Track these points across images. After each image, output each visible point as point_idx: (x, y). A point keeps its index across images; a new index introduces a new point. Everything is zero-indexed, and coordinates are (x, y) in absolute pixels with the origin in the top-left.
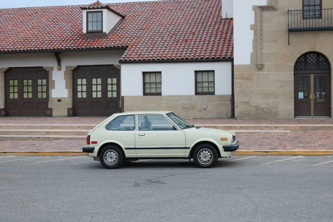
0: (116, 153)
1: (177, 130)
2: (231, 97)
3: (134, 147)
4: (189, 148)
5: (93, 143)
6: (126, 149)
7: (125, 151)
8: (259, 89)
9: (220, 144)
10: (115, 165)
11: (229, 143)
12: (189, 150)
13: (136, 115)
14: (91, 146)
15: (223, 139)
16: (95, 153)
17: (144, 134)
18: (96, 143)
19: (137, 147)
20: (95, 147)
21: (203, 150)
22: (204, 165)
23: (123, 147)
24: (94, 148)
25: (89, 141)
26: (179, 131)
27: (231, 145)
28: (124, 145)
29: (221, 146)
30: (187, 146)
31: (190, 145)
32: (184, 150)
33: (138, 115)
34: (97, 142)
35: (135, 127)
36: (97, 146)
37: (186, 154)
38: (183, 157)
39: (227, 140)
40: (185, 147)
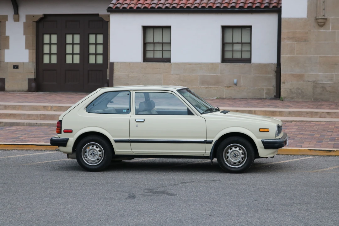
0: (100, 148)
1: (193, 115)
2: (276, 66)
3: (127, 139)
4: (210, 143)
5: (66, 131)
6: (116, 141)
7: (114, 144)
8: (318, 56)
9: (258, 138)
10: (98, 166)
11: (272, 135)
12: (210, 146)
13: (132, 92)
14: (63, 136)
15: (262, 130)
16: (69, 148)
17: (143, 120)
18: (70, 131)
19: (132, 139)
20: (69, 138)
21: (233, 146)
22: (233, 169)
23: (112, 139)
24: (68, 140)
25: (61, 129)
26: (196, 116)
27: (275, 139)
28: (113, 136)
29: (260, 140)
30: (208, 140)
31: (213, 138)
32: (204, 145)
33: (134, 92)
34: (72, 130)
35: (130, 109)
36: (73, 136)
37: (206, 152)
38: (202, 155)
39: (269, 131)
40: (205, 140)
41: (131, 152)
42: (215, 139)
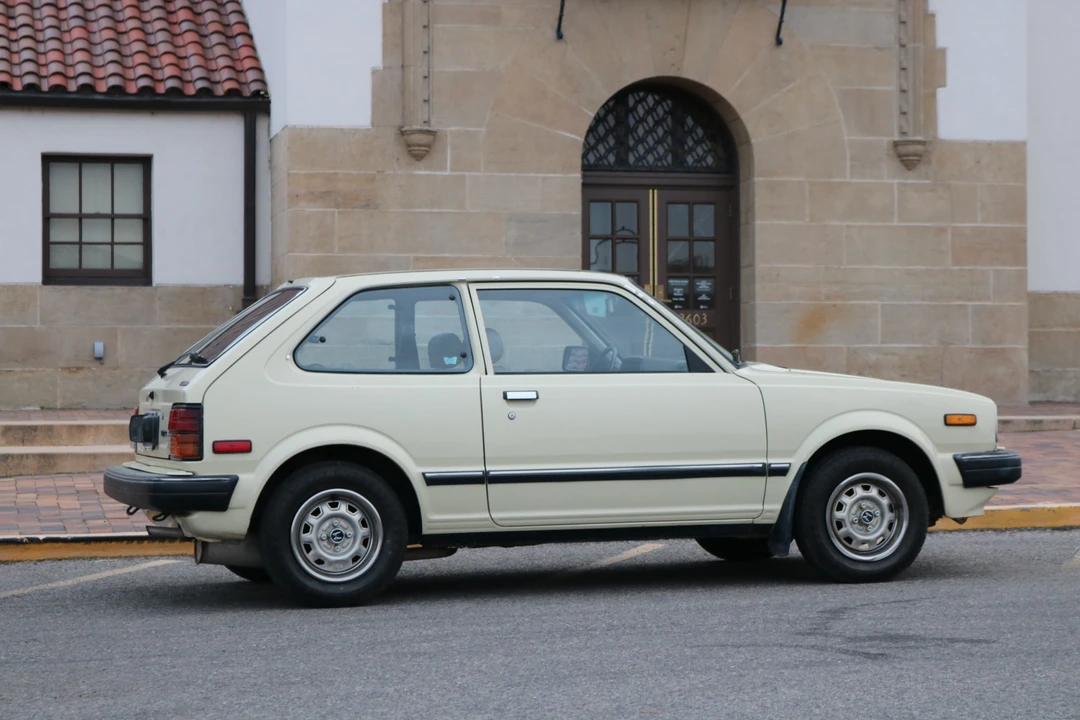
1: (709, 370)
3: (476, 469)
4: (782, 472)
5: (222, 448)
6: (431, 481)
7: (423, 492)
8: (412, 255)
9: (942, 448)
10: (361, 585)
11: (983, 440)
12: (782, 486)
13: (463, 288)
14: (211, 466)
15: (955, 420)
16: (236, 519)
17: (533, 395)
18: (244, 447)
19: (495, 469)
20: (241, 477)
22: (862, 568)
23: (414, 471)
24: (234, 481)
25: (200, 443)
26: (719, 374)
27: (994, 452)
28: (418, 462)
29: (948, 457)
30: (776, 462)
31: (791, 453)
32: (759, 481)
33: (474, 287)
34: (249, 443)
35: (469, 354)
36: (251, 467)
37: (767, 507)
38: (749, 521)
39: (974, 424)
40: (764, 464)
41: (486, 520)
42: (797, 460)
